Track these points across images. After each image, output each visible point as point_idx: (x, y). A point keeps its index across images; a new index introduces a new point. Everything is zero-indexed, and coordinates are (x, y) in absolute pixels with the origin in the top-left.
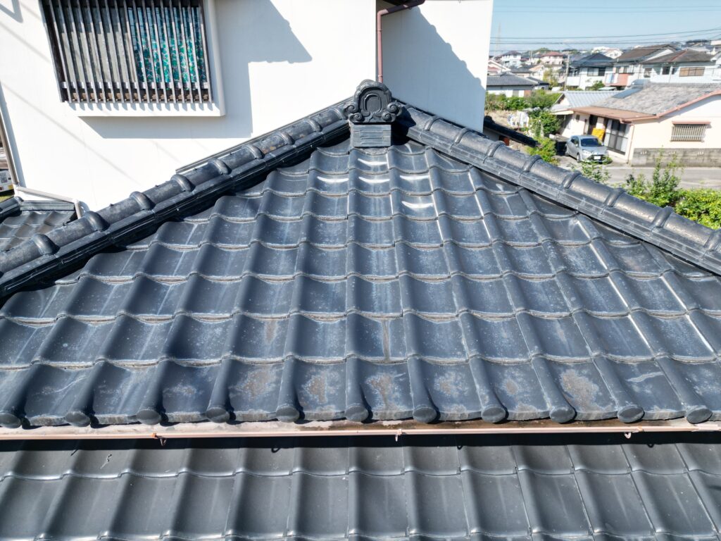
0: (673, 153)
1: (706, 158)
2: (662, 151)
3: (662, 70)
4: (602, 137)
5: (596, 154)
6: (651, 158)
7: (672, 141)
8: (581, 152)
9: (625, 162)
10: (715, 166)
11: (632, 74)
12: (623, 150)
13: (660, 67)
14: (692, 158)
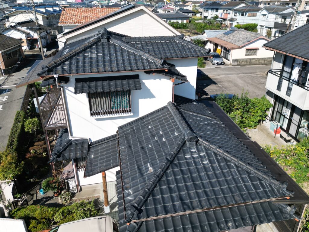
0: (246, 60)
1: (258, 62)
2: (243, 59)
3: (241, 14)
4: (220, 52)
5: (219, 61)
6: (239, 62)
7: (246, 55)
8: (213, 60)
9: (229, 64)
10: (261, 65)
11: (229, 14)
12: (228, 59)
13: (240, 13)
14: (253, 62)
